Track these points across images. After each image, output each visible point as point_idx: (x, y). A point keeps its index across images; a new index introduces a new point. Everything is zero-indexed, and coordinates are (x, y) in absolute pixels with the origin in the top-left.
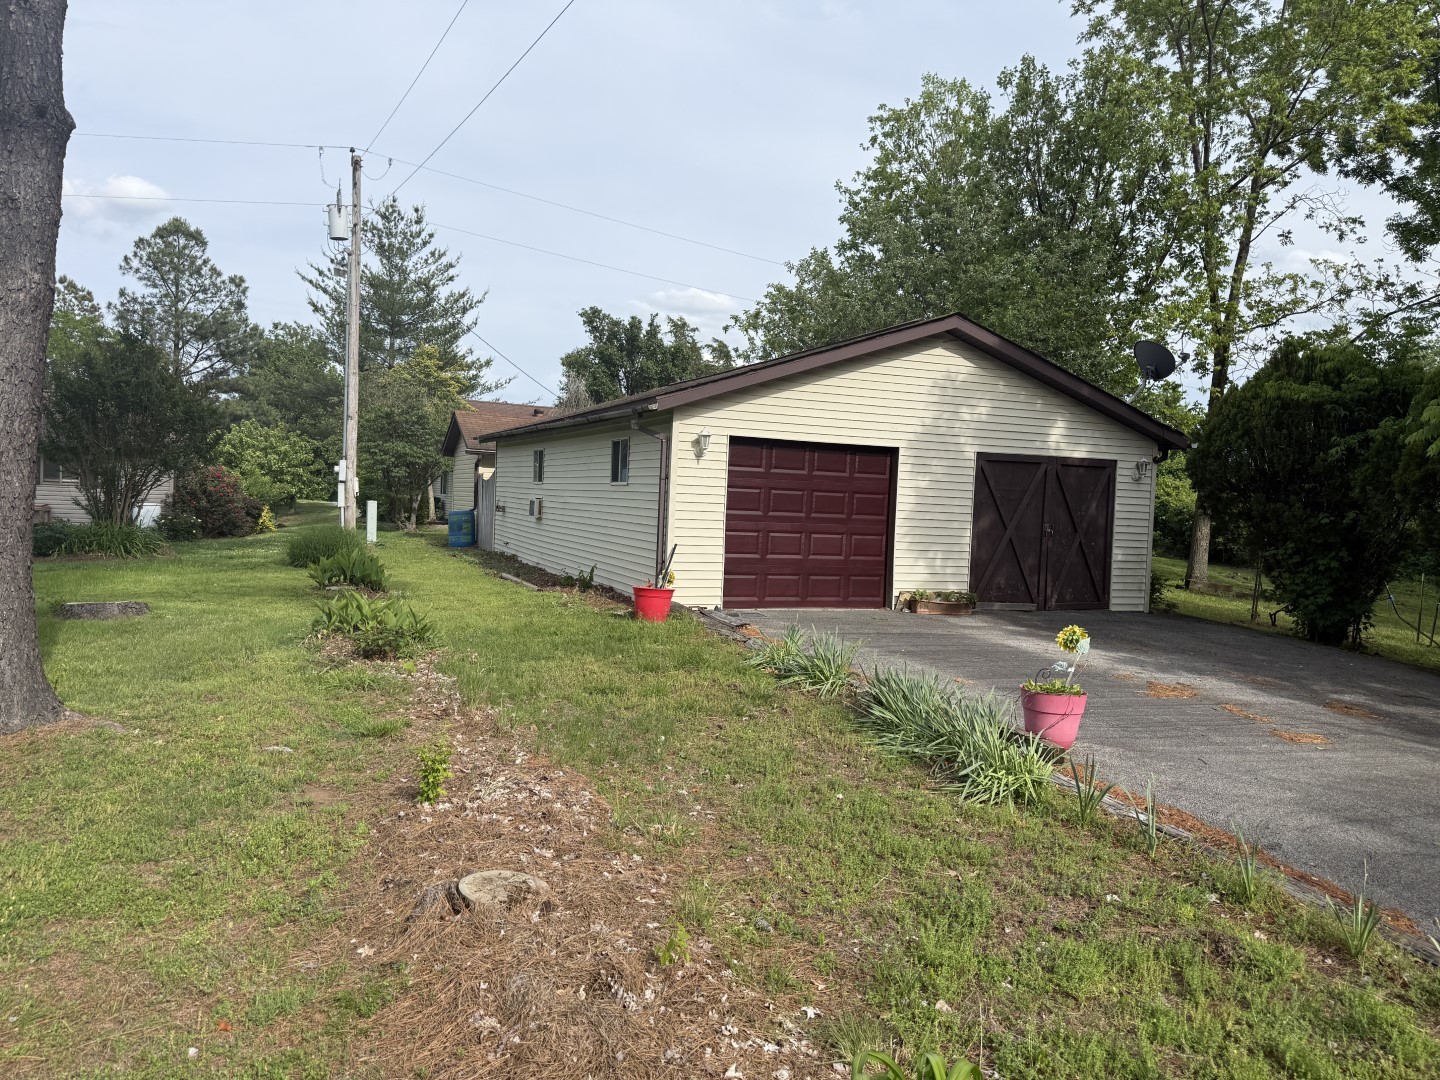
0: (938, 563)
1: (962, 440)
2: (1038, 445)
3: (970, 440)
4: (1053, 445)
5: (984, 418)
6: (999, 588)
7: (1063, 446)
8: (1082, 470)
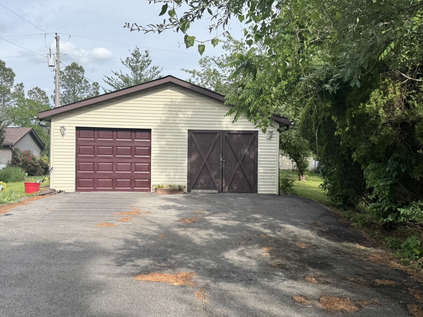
0: (172, 174)
1: (181, 125)
2: (217, 126)
3: (184, 125)
4: (225, 126)
5: (190, 116)
6: (201, 184)
7: (229, 126)
8: (240, 136)
